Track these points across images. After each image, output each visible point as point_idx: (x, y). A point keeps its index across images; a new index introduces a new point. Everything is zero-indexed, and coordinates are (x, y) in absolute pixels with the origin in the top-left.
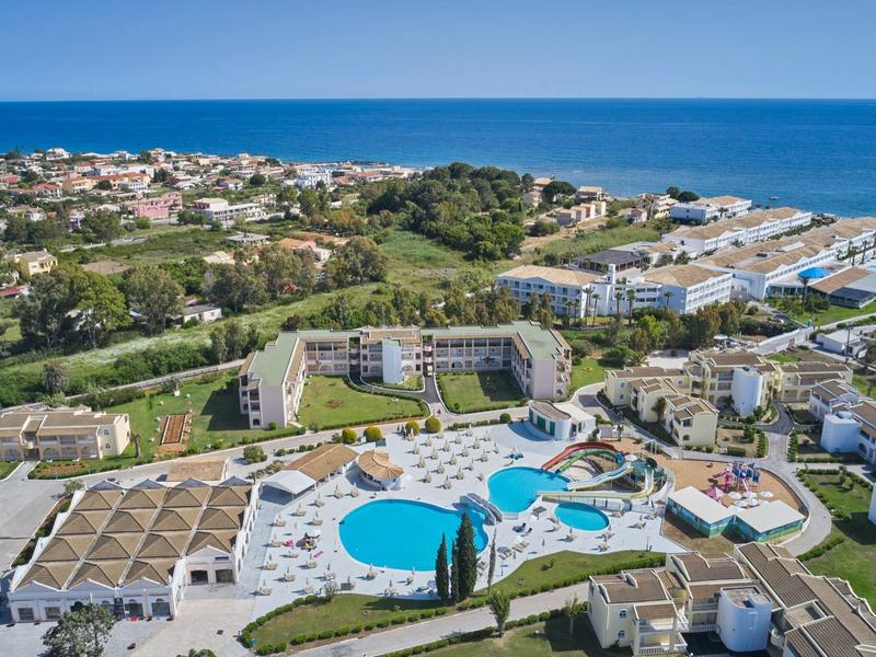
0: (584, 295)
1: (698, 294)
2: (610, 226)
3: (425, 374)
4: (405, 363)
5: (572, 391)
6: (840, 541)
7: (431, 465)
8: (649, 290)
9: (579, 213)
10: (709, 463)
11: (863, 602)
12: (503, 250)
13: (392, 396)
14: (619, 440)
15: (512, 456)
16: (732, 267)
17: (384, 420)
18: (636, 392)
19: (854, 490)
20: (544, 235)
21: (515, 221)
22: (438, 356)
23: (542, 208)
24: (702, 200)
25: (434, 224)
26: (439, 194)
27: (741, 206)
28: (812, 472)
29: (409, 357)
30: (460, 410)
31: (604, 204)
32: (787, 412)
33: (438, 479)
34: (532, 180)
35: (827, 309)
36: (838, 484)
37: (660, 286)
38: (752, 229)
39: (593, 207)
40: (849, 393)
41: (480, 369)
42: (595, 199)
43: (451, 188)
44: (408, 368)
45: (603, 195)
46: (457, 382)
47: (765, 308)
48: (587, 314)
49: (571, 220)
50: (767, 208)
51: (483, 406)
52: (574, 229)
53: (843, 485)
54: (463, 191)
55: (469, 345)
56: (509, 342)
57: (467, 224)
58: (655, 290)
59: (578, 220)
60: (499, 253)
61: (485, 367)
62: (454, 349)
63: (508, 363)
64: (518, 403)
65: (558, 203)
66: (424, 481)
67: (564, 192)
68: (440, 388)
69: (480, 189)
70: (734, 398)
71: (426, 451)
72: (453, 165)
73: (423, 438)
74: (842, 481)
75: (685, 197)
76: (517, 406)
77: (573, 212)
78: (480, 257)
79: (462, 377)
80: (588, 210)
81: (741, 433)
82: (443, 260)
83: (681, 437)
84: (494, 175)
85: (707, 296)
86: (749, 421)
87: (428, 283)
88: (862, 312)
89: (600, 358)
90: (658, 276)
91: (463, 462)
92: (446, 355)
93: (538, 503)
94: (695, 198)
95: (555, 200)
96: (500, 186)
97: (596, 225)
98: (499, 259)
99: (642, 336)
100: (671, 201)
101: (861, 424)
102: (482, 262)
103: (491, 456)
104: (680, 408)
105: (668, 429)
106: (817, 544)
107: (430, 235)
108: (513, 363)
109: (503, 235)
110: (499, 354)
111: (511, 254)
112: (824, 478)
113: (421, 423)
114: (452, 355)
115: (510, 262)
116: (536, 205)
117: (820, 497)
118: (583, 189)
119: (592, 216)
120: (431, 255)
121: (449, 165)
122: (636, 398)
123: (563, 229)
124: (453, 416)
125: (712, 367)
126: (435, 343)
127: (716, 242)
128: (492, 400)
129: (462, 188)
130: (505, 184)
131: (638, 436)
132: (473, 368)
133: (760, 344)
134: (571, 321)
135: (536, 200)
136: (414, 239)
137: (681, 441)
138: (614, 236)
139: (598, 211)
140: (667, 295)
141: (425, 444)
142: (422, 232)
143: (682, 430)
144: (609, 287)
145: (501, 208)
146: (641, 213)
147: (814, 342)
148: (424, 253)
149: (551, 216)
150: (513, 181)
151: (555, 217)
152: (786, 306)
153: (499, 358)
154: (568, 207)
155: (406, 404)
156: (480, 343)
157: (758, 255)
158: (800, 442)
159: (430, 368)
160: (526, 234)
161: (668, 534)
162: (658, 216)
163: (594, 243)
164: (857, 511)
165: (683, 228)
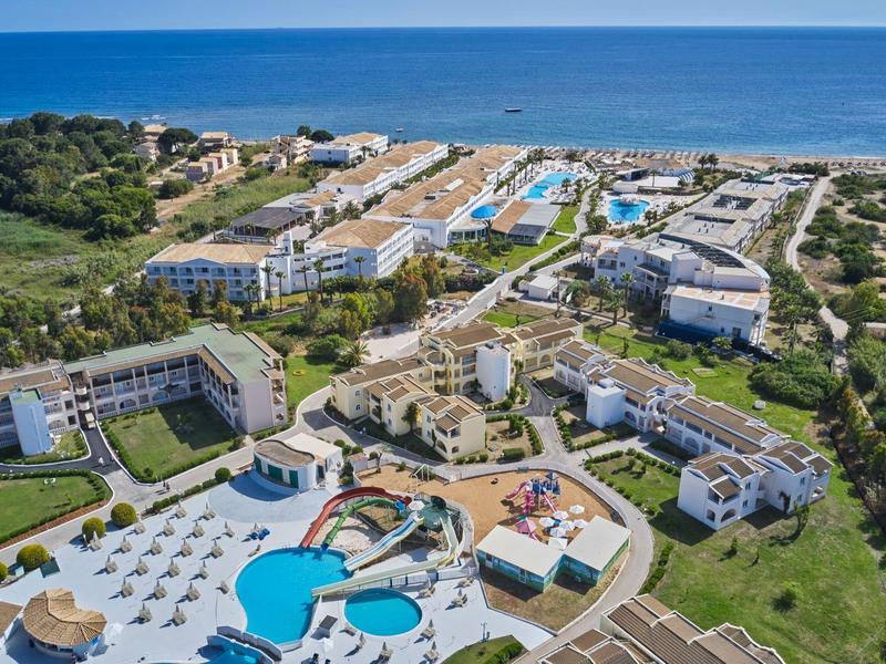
0: (262, 275)
1: (388, 253)
2: (251, 177)
3: (84, 426)
4: (50, 418)
5: (292, 409)
6: (670, 548)
7: (143, 586)
8: (335, 256)
9: (210, 165)
10: (492, 478)
11: (771, 653)
12: (135, 222)
13: (43, 476)
14: (378, 472)
15: (253, 536)
16: (408, 216)
17: (42, 523)
18: (378, 400)
19: (647, 473)
20: (177, 197)
21: (138, 183)
22: (98, 397)
23: (163, 162)
24: (338, 139)
25: (32, 197)
26: (29, 156)
27: (379, 142)
28: (597, 460)
29: (56, 409)
30: (155, 476)
31: (235, 151)
32: (534, 385)
33: (161, 611)
34: (141, 128)
35: (511, 251)
36: (628, 469)
37: (345, 250)
38: (402, 168)
39: (224, 157)
40: (596, 354)
41: (162, 401)
42: (221, 146)
43: (42, 146)
44: (56, 425)
45: (230, 140)
46: (134, 430)
47: (452, 257)
48: (269, 296)
49: (204, 174)
50: (405, 142)
51: (185, 461)
52: (210, 185)
53: (634, 469)
54: (60, 149)
55: (140, 374)
56: (194, 360)
57: (75, 192)
58: (340, 256)
59: (211, 172)
60: (131, 228)
61: (169, 398)
62: (120, 384)
63: (196, 386)
64: (230, 444)
65: (179, 153)
66: (141, 620)
67: (184, 141)
68: (114, 446)
69: (80, 145)
70: (480, 382)
71: (125, 564)
72: (36, 116)
73: (113, 539)
74: (632, 464)
75: (320, 137)
76: (232, 449)
77: (203, 163)
78: (107, 235)
79: (140, 420)
80: (220, 160)
81: (506, 424)
82: (57, 245)
83: (449, 449)
84: (93, 126)
85: (394, 253)
86: (505, 407)
87: (45, 281)
88: (542, 249)
89: (305, 353)
90: (340, 237)
91: (188, 567)
92: (110, 394)
93: (322, 611)
94: (331, 138)
95: (174, 150)
96: (103, 138)
97: (234, 177)
98: (132, 234)
99: (353, 320)
100: (309, 142)
101: (625, 391)
102: (110, 241)
103: (224, 543)
104: (440, 415)
105: (430, 442)
106: (651, 560)
107: (30, 211)
108: (206, 387)
109: (129, 203)
110: (184, 377)
111: (146, 227)
112: (611, 465)
113: (103, 514)
114: (118, 392)
115: (147, 237)
116: (153, 158)
117: (620, 491)
118: (206, 135)
119: (225, 167)
120: (36, 240)
121: (30, 116)
122: (379, 408)
123: (197, 187)
124: (148, 489)
125: (452, 351)
126: (90, 381)
127: (373, 186)
128: (194, 447)
129: (58, 146)
130: (110, 137)
131: (398, 460)
132: (151, 402)
133: (469, 303)
134: (254, 308)
135: (154, 154)
136: (7, 220)
137: (449, 455)
138: (259, 189)
139: (230, 161)
140: (357, 261)
141: (121, 550)
142: (16, 209)
143: (449, 442)
144: (289, 258)
145: (112, 165)
146: (280, 159)
147: (517, 291)
148: (26, 239)
149: (175, 170)
150: (118, 131)
151: (181, 171)
152: (473, 252)
153: (184, 383)
154: (194, 158)
155: (69, 485)
156: (155, 369)
157: (427, 198)
158: (568, 421)
159: (89, 417)
160: (156, 197)
161: (496, 605)
162: (298, 160)
163: (243, 201)
164: (663, 500)
165: (334, 173)
